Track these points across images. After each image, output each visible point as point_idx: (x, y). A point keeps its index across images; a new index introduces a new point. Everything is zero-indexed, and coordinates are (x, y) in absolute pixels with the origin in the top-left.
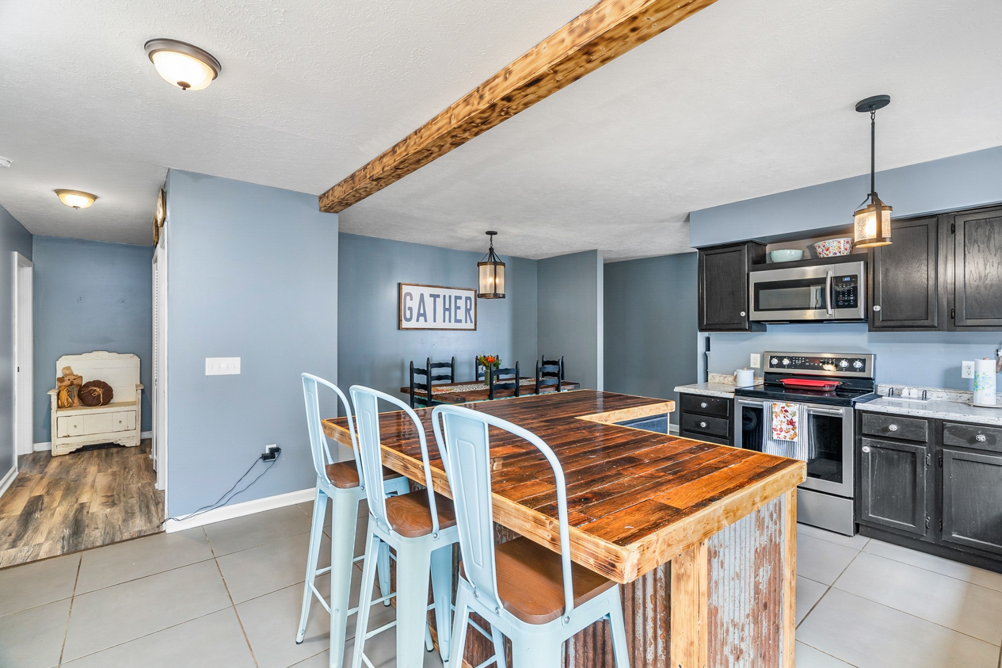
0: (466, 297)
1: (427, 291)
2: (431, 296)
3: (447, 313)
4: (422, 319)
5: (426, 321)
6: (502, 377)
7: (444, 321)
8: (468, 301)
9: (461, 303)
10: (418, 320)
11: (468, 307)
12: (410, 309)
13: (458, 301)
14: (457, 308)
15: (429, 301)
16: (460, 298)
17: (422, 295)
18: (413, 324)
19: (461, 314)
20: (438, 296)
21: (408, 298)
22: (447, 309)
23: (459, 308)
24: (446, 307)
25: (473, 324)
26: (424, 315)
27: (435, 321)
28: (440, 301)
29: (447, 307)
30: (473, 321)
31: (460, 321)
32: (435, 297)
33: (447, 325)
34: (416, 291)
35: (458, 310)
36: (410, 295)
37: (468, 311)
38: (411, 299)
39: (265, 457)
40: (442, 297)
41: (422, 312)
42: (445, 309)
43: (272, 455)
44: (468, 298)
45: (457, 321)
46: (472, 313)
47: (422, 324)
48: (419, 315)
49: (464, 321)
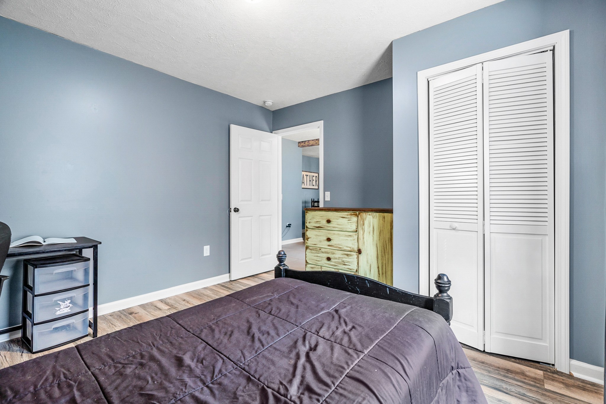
3: (310, 182)
7: (309, 185)
13: (313, 177)
14: (313, 180)
15: (305, 177)
17: (303, 175)
25: (317, 187)
26: (304, 183)
27: (307, 185)
28: (308, 177)
32: (307, 176)
39: (287, 227)
40: (309, 176)
42: (310, 181)
43: (289, 226)
45: (313, 185)
46: (317, 182)
48: (302, 183)
49: (315, 185)
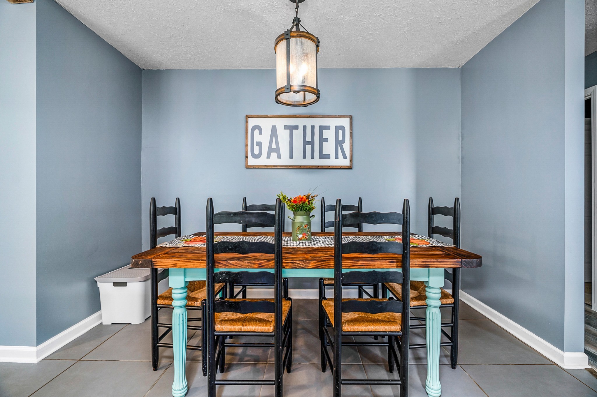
0: (336, 127)
1: (281, 123)
2: (286, 127)
3: (309, 147)
4: (274, 155)
5: (279, 157)
6: (367, 227)
7: (304, 157)
8: (340, 132)
9: (330, 135)
10: (268, 157)
11: (340, 139)
12: (259, 144)
14: (324, 140)
15: (283, 135)
16: (328, 128)
17: (274, 128)
18: (262, 161)
19: (329, 148)
20: (296, 127)
21: (256, 132)
22: (309, 143)
23: (326, 140)
24: (307, 140)
25: (348, 160)
26: (277, 151)
27: (291, 157)
28: (298, 133)
29: (309, 139)
30: (348, 155)
31: (328, 157)
32: (292, 129)
33: (308, 162)
34: (266, 124)
35: (324, 143)
36: (259, 128)
37: (339, 144)
38: (260, 133)
40: (301, 128)
41: (274, 146)
42: (306, 143)
44: (337, 128)
45: (322, 156)
46: (346, 146)
47: (274, 161)
48: (270, 150)
49: (333, 155)
